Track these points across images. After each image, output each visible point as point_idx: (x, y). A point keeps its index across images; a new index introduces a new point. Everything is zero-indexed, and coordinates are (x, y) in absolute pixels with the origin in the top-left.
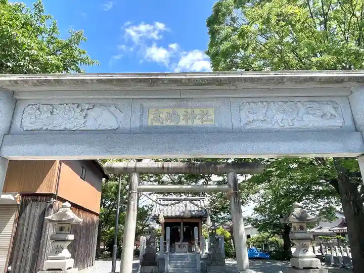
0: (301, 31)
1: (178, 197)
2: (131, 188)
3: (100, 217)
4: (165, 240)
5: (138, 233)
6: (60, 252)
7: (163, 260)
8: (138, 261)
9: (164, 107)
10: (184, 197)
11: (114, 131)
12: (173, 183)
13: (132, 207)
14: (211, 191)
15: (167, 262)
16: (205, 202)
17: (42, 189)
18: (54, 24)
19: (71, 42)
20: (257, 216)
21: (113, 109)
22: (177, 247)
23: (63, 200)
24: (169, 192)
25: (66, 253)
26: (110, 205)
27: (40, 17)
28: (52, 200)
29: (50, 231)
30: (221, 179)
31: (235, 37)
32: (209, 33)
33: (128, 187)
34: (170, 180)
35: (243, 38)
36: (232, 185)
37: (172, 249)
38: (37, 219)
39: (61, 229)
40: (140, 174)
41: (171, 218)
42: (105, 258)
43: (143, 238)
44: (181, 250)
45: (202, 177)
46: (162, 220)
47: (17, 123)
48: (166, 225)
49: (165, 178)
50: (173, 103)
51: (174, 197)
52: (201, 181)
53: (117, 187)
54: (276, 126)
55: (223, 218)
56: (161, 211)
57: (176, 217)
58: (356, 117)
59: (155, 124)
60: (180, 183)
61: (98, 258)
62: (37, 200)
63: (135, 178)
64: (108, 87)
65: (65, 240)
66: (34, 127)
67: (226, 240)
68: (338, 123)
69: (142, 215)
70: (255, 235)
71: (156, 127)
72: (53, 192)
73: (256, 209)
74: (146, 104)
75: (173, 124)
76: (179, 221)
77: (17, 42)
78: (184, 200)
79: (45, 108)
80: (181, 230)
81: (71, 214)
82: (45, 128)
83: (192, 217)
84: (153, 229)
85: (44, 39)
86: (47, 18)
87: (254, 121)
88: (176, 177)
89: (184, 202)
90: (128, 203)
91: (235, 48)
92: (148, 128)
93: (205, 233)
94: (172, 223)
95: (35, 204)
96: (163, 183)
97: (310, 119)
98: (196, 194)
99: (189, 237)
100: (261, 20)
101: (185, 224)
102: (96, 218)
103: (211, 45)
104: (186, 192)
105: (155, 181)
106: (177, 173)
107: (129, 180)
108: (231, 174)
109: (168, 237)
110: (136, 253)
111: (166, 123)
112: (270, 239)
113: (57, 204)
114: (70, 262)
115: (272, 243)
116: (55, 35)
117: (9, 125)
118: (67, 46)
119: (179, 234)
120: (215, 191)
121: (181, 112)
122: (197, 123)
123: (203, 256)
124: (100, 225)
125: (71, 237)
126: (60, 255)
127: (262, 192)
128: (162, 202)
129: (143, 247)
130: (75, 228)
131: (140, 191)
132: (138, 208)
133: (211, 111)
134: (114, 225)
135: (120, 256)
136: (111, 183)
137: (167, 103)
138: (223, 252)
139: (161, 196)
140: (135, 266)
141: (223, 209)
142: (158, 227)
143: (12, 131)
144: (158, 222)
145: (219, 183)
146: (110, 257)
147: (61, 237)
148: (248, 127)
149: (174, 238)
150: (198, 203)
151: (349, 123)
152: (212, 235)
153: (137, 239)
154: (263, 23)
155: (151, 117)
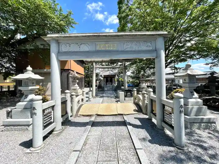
0: (153, 7)
1: (108, 70)
2: (93, 67)
3: (84, 76)
4: (104, 81)
5: (96, 80)
6: (75, 85)
7: (104, 87)
8: (97, 88)
9: (102, 44)
10: (109, 69)
11: (88, 52)
12: (107, 65)
13: (94, 73)
14: (118, 68)
15: (105, 87)
16: (116, 71)
17: (66, 68)
18: (61, 7)
19: (68, 15)
20: (132, 75)
21: (87, 45)
22: (108, 84)
23: (73, 71)
24: (105, 68)
25: (77, 85)
26: (87, 72)
27: (55, 4)
28: (70, 71)
29: (71, 80)
30: (121, 64)
31: (127, 11)
32: (118, 8)
33: (92, 67)
34: (105, 64)
35: (130, 11)
36: (124, 66)
37: (106, 84)
38: (66, 76)
39: (74, 79)
40: (96, 63)
41: (106, 76)
42: (87, 87)
43: (98, 82)
44: (109, 85)
45: (116, 63)
46: (103, 76)
47: (61, 50)
48: (104, 78)
49: (104, 64)
50: (104, 43)
51: (107, 69)
52: (115, 64)
53: (89, 66)
54: (134, 50)
55: (122, 76)
56: (102, 73)
57: (107, 75)
58: (156, 46)
59: (100, 49)
60: (109, 65)
61: (85, 87)
62: (65, 71)
63: (94, 64)
64: (86, 38)
65: (76, 82)
66: (65, 51)
67: (122, 82)
68: (151, 48)
69: (97, 75)
70: (131, 80)
71: (100, 50)
72: (70, 68)
73: (131, 73)
74: (97, 43)
75: (104, 49)
76: (108, 76)
77: (49, 16)
78: (110, 70)
79: (67, 45)
80: (109, 79)
81: (77, 75)
82: (68, 51)
83: (112, 75)
84: (100, 79)
85: (58, 14)
86: (58, 4)
87: (127, 48)
88: (107, 63)
89: (110, 71)
90: (93, 72)
91: (128, 15)
92: (98, 50)
93: (116, 80)
94: (106, 77)
95: (64, 72)
96: (103, 65)
97: (144, 47)
98: (113, 68)
99: (111, 81)
100: (137, 3)
101: (110, 77)
102: (83, 76)
103: (119, 13)
104: (110, 68)
105: (100, 64)
106: (107, 62)
107: (92, 64)
108: (124, 62)
109: (105, 81)
110: (96, 86)
111: (103, 49)
112: (135, 81)
113: (71, 72)
114: (78, 88)
115: (136, 82)
116: (61, 12)
117: (58, 51)
118: (66, 17)
119: (108, 80)
120: (119, 68)
121: (107, 45)
122: (112, 49)
123: (115, 86)
124: (85, 78)
125: (77, 81)
126: (75, 86)
127: (134, 67)
128: (103, 71)
129: (98, 84)
130: (78, 79)
131: (96, 68)
132: (96, 73)
133: (116, 45)
134: (89, 78)
135: (92, 86)
136: (86, 65)
137: (103, 43)
138: (121, 85)
139: (103, 69)
140: (96, 89)
141: (122, 73)
142: (102, 78)
143: (60, 52)
144: (102, 77)
145: (120, 65)
146: (89, 87)
147: (75, 81)
148: (126, 50)
149: (107, 81)
150: (114, 71)
151: (154, 48)
152: (118, 80)
153: (96, 82)
154: (138, 4)
155: (98, 47)
